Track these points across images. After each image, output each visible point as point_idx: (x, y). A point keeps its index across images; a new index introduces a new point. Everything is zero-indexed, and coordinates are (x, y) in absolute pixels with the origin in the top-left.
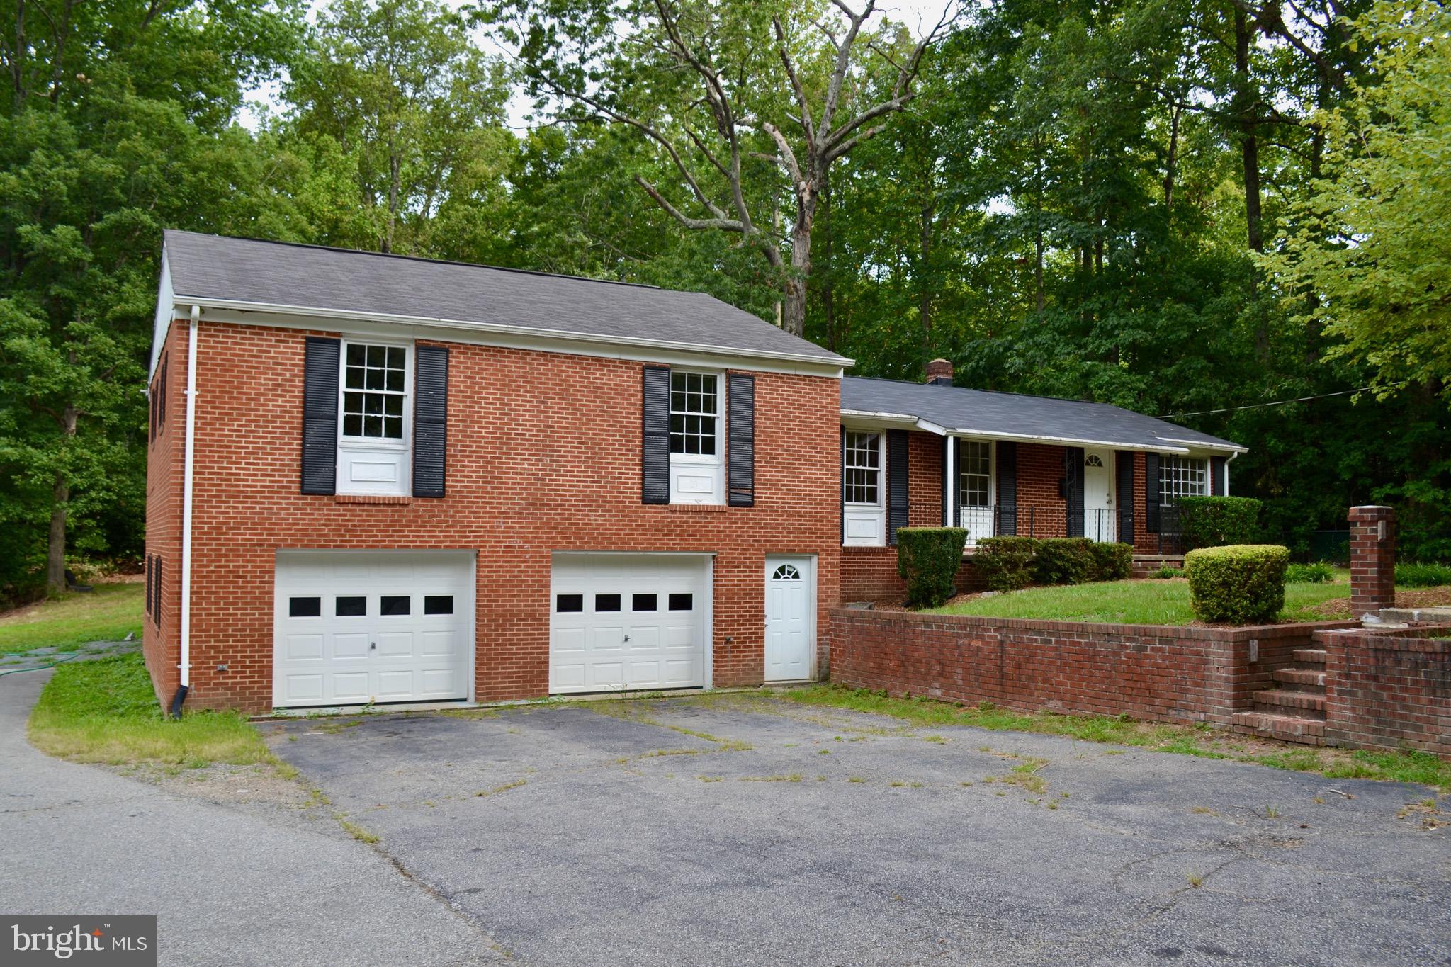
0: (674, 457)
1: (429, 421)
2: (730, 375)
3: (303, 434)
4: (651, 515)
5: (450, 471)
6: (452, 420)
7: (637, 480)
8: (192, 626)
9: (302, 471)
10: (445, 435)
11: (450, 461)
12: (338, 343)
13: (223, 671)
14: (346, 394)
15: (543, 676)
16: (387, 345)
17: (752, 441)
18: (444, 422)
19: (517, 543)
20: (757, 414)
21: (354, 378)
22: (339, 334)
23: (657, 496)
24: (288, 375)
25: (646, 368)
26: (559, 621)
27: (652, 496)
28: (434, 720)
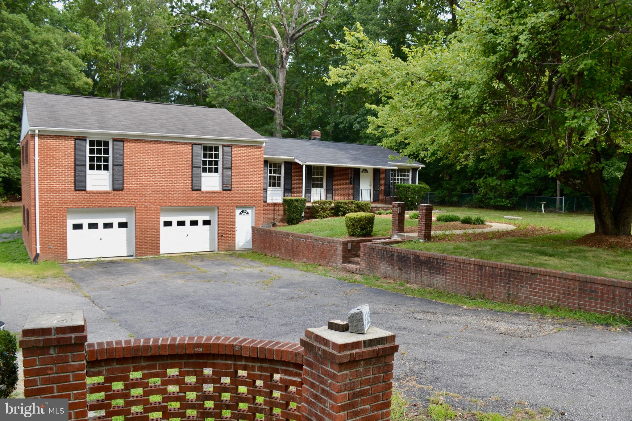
0: (203, 174)
1: (117, 165)
2: (224, 146)
3: (75, 171)
4: (195, 194)
5: (125, 181)
6: (125, 165)
7: (190, 183)
8: (40, 234)
9: (75, 183)
10: (123, 170)
11: (125, 178)
12: (86, 140)
13: (51, 248)
14: (90, 157)
15: (158, 248)
16: (103, 140)
17: (231, 168)
18: (123, 165)
19: (149, 205)
20: (233, 159)
21: (92, 151)
22: (86, 137)
23: (197, 188)
24: (69, 151)
25: (193, 144)
26: (163, 230)
27: (195, 188)
28: (119, 263)
